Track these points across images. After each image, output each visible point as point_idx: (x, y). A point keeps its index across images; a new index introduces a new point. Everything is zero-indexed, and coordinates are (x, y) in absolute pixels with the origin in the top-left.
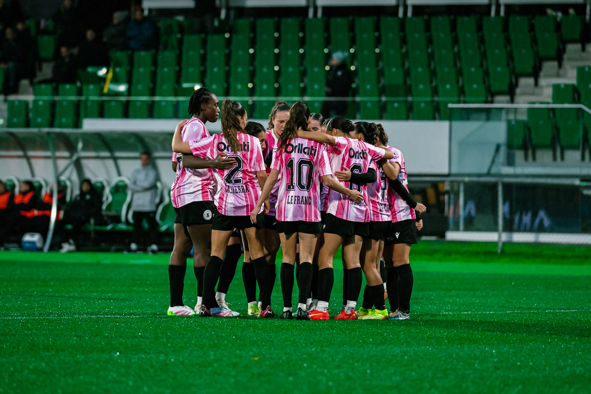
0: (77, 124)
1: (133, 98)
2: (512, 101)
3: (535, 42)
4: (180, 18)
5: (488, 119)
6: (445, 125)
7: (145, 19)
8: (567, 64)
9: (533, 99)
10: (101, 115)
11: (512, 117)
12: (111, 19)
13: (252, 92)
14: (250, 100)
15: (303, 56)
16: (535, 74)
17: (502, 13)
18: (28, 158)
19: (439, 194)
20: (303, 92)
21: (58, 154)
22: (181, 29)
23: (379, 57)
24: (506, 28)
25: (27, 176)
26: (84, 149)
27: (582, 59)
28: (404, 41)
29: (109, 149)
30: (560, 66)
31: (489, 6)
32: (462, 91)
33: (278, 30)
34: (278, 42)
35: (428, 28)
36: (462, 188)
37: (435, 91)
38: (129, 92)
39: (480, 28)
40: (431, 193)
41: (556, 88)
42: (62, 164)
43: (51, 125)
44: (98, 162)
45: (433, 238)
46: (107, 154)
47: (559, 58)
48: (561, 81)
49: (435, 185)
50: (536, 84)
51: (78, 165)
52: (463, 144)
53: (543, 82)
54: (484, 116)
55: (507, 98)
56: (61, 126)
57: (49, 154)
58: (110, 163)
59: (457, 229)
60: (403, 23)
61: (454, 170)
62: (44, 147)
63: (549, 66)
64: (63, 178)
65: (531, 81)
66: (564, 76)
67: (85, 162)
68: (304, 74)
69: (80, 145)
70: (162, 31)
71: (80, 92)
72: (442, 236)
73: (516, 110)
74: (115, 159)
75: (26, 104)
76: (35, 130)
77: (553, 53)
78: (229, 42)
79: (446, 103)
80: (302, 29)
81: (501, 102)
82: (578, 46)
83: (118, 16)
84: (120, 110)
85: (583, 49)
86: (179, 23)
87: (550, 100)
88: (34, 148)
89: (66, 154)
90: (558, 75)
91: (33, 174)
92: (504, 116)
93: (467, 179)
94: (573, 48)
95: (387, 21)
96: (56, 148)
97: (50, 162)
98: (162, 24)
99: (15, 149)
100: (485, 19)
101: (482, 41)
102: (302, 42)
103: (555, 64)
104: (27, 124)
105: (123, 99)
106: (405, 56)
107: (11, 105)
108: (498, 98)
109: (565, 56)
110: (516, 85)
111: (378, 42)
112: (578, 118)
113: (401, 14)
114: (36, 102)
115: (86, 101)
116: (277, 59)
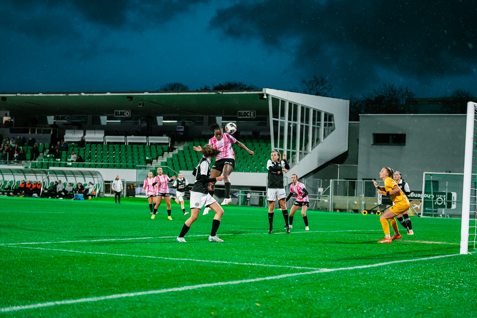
0: (48, 168)
1: (61, 162)
2: (151, 165)
3: (157, 151)
4: (73, 144)
5: (146, 169)
6: (135, 171)
7: (65, 143)
8: (164, 157)
9: (156, 165)
10: (54, 166)
11: (151, 169)
12: (57, 143)
13: (90, 161)
14: (89, 163)
15: (102, 153)
16: (157, 159)
17: (149, 145)
18: (36, 176)
19: (133, 186)
20: (102, 162)
21: (43, 175)
22: (73, 146)
23: (120, 154)
24: (150, 148)
25: (36, 180)
26: (50, 174)
27: (168, 156)
28: (126, 150)
29: (56, 174)
30: (163, 157)
31: (146, 143)
32: (139, 163)
33: (96, 147)
34: (96, 150)
35: (132, 147)
36: (139, 185)
37: (133, 162)
38: (61, 161)
39: (144, 148)
40: (132, 186)
41: (162, 162)
42: (44, 177)
43: (42, 168)
44: (53, 177)
45: (132, 197)
46: (55, 175)
47: (162, 155)
48: (163, 161)
49: (133, 184)
50: (157, 161)
51: (48, 177)
52: (139, 175)
53: (159, 161)
54: (145, 168)
55: (150, 164)
56: (44, 168)
57: (41, 175)
58: (56, 177)
59: (138, 194)
60: (126, 146)
61: (138, 181)
62: (40, 173)
63: (160, 157)
64: (44, 181)
65: (156, 160)
66: (164, 160)
67: (49, 177)
68: (102, 158)
69: (49, 173)
70: (69, 146)
71: (49, 160)
72: (134, 196)
73: (152, 167)
74: (57, 176)
75: (36, 163)
76: (38, 169)
77: (161, 154)
78: (85, 149)
79: (136, 165)
80: (102, 147)
81: (149, 165)
82: (167, 153)
83: (59, 143)
84: (58, 165)
85: (168, 153)
86: (73, 145)
87: (160, 165)
88: (37, 173)
89: (45, 175)
90: (162, 159)
91: (37, 180)
92: (149, 169)
93: (140, 183)
94: (166, 153)
95: (122, 146)
96: (43, 174)
97: (41, 177)
98: (69, 145)
99: (33, 173)
100: (145, 146)
101: (144, 151)
102: (102, 150)
103: (162, 157)
104: (36, 168)
105: (59, 162)
106: (126, 154)
107: (32, 163)
108: (148, 164)
109: (164, 155)
110: (152, 161)
111: (120, 150)
112: (167, 169)
113: (125, 144)
114: (38, 162)
115: (50, 163)
116: (96, 154)
